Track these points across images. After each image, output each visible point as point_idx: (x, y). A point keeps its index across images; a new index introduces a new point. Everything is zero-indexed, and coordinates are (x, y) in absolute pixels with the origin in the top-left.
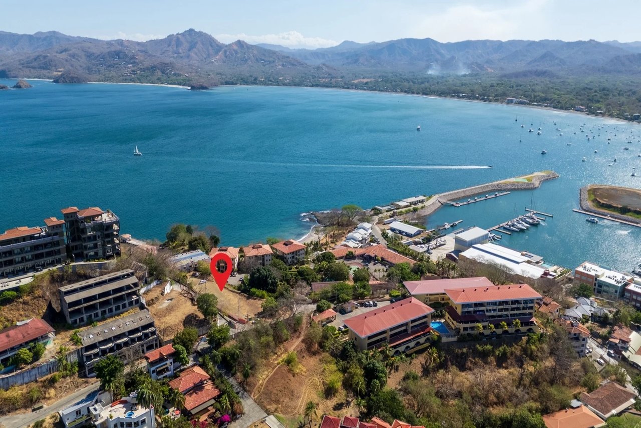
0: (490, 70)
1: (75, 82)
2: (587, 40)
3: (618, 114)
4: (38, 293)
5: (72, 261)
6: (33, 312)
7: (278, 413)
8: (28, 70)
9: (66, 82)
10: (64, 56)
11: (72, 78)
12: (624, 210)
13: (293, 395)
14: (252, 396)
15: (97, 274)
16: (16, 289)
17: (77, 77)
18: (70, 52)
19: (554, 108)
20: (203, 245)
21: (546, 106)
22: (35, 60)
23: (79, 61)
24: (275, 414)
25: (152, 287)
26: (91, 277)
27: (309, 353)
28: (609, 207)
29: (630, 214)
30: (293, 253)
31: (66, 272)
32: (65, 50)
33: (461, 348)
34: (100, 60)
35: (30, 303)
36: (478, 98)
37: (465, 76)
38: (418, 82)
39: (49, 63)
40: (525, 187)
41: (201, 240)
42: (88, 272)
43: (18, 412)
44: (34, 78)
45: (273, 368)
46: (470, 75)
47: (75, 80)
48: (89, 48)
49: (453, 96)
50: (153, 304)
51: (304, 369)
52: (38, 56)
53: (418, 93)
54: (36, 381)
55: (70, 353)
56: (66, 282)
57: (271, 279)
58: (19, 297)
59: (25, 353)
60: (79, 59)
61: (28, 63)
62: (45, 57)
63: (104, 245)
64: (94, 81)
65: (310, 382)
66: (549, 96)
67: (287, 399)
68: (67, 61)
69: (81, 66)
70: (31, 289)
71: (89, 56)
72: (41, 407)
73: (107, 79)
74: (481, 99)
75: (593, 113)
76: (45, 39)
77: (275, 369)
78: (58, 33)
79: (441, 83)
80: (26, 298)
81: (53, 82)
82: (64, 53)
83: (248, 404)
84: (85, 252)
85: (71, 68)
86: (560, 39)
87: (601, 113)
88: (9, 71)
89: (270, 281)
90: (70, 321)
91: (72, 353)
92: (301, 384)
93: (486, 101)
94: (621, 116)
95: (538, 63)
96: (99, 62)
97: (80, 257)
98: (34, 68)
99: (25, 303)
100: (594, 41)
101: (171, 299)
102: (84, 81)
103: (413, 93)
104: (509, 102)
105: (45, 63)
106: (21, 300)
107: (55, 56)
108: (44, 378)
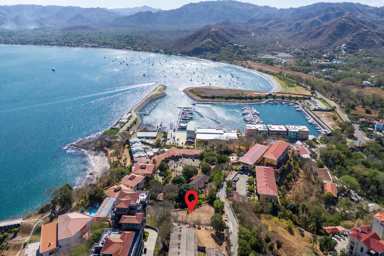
0: (47, 25)
2: (96, 7)
3: (149, 50)
12: (213, 98)
19: (114, 48)
21: (109, 48)
28: (206, 97)
29: (216, 98)
33: (284, 180)
36: (64, 45)
37: (35, 29)
38: (6, 35)
40: (162, 95)
41: (100, 190)
46: (39, 29)
49: (46, 45)
53: (17, 44)
66: (107, 42)
74: (68, 46)
75: (137, 50)
79: (26, 35)
86: (78, 6)
87: (140, 50)
93: (71, 47)
94: (150, 51)
95: (75, 21)
100: (99, 8)
103: (12, 44)
104: (87, 46)
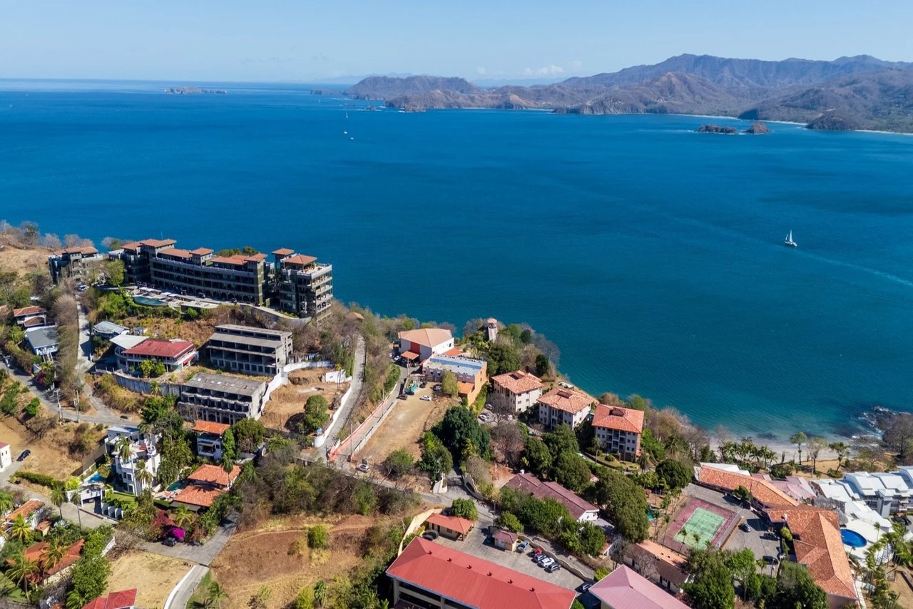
1: (837, 129)
4: (213, 321)
5: (264, 305)
6: (200, 337)
7: (215, 572)
8: (786, 110)
9: (824, 127)
10: (847, 90)
11: (834, 123)
13: (257, 571)
14: (233, 536)
15: (271, 326)
16: (198, 310)
17: (841, 122)
18: (858, 85)
20: (501, 360)
22: (803, 96)
23: (866, 98)
24: (212, 571)
25: (318, 366)
26: (265, 327)
27: (361, 549)
30: (610, 430)
31: (246, 311)
32: (854, 82)
34: (898, 98)
35: (203, 327)
39: (818, 101)
41: (502, 351)
42: (265, 321)
43: (116, 411)
44: (790, 121)
45: (292, 528)
47: (838, 125)
48: (891, 78)
50: (299, 384)
51: (322, 561)
52: (808, 91)
54: (141, 395)
55: (171, 385)
56: (244, 322)
57: (461, 433)
58: (198, 318)
59: (146, 365)
60: (868, 95)
61: (793, 99)
62: (817, 92)
63: (299, 300)
64: (868, 129)
65: (300, 577)
67: (246, 569)
68: (846, 97)
69: (865, 106)
70: (209, 315)
71: (886, 90)
72: (126, 418)
73: (889, 125)
76: (844, 67)
77: (293, 531)
78: (870, 58)
80: (202, 322)
81: (806, 127)
82: (848, 87)
83: (218, 540)
84: (281, 301)
85: (848, 108)
88: (762, 111)
89: (458, 435)
90: (212, 359)
91: (174, 386)
92: (289, 569)
96: (896, 100)
97: (274, 304)
98: (795, 107)
99: (199, 326)
101: (319, 389)
102: (851, 127)
105: (813, 101)
106: (198, 322)
107: (832, 91)
108: (146, 395)
